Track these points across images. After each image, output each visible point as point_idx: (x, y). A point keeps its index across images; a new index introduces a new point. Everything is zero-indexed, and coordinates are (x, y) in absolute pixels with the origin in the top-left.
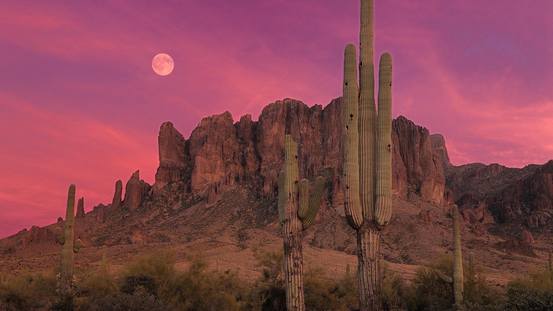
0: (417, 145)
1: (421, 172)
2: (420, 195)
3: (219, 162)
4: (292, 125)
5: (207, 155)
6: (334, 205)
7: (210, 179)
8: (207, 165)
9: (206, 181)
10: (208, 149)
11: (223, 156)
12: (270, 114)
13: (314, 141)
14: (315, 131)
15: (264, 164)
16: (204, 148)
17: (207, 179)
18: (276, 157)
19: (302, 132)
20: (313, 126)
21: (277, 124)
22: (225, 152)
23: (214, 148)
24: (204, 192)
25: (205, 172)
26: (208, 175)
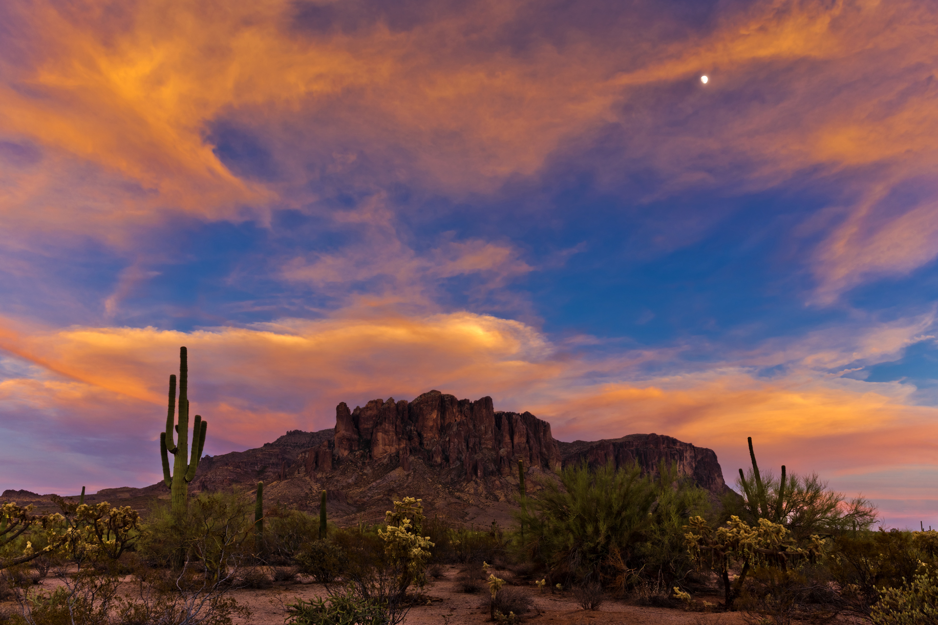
0: (542, 434)
1: (546, 452)
2: (549, 469)
3: (394, 437)
4: (447, 413)
5: (386, 432)
6: (503, 476)
7: (389, 451)
8: (387, 440)
9: (386, 452)
10: (387, 428)
11: (397, 433)
12: (429, 403)
13: (468, 426)
14: (468, 419)
15: (426, 440)
16: (383, 426)
17: (387, 450)
18: (437, 436)
19: (457, 419)
20: (466, 415)
21: (436, 411)
22: (398, 430)
23: (390, 427)
24: (386, 460)
25: (385, 445)
26: (387, 447)
